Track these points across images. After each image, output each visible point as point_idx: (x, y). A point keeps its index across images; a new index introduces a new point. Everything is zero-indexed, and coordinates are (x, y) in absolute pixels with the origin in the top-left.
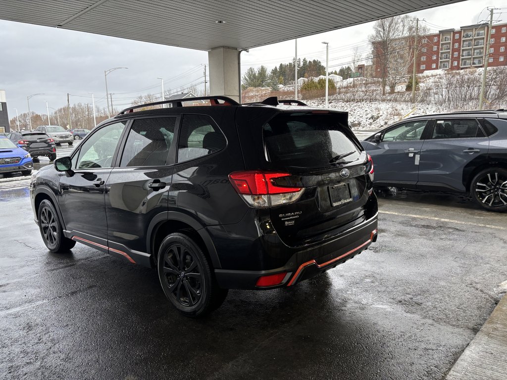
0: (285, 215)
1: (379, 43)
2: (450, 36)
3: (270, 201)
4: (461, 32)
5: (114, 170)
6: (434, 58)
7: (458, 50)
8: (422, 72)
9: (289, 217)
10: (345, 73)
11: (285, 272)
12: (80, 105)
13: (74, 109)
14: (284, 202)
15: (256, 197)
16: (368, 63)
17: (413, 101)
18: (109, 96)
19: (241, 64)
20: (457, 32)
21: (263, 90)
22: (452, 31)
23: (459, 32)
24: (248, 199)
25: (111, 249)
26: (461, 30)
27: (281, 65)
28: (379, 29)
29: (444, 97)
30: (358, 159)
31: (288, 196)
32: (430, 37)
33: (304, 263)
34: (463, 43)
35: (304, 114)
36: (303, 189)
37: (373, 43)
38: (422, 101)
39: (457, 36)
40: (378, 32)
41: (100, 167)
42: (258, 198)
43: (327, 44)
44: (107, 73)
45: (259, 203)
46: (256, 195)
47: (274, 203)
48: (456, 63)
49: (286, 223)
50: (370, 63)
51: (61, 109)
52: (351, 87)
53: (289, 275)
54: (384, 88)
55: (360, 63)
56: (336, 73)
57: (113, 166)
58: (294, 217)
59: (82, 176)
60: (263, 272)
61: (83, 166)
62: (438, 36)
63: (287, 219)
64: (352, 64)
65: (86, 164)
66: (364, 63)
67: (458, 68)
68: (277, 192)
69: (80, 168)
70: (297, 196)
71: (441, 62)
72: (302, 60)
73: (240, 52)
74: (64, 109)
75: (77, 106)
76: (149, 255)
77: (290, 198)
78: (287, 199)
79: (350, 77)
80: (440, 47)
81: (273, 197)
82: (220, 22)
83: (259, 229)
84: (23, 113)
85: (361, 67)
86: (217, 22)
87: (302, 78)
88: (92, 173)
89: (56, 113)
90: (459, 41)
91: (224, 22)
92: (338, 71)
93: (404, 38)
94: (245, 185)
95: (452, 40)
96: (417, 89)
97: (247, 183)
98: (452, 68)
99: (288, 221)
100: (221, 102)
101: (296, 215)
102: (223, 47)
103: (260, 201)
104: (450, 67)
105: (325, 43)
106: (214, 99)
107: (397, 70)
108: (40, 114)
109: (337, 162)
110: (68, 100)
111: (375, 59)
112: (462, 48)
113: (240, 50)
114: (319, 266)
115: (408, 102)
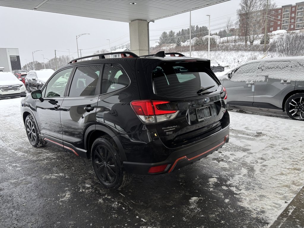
0: (166, 128)
1: (244, 15)
2: (289, 9)
3: (156, 119)
4: (296, 6)
5: (65, 98)
6: (279, 23)
7: (294, 18)
8: (271, 32)
9: (169, 129)
10: (222, 34)
11: (166, 164)
12: (63, 57)
13: (60, 59)
14: (165, 119)
15: (147, 117)
16: (236, 27)
17: (264, 50)
18: (79, 51)
19: (149, 30)
20: (294, 7)
21: (171, 46)
22: (291, 6)
23: (295, 7)
24: (142, 118)
25: (65, 147)
26: (296, 5)
27: (183, 30)
28: (244, 5)
29: (284, 48)
30: (216, 90)
31: (168, 116)
32: (277, 10)
33: (178, 158)
34: (297, 14)
35: (180, 62)
36: (178, 112)
37: (240, 15)
38: (270, 50)
39: (294, 9)
40: (243, 7)
41: (59, 96)
42: (149, 117)
43: (210, 16)
44: (77, 37)
45: (149, 121)
46: (147, 115)
47: (158, 121)
48: (292, 27)
49: (167, 133)
50: (238, 27)
51: (52, 59)
52: (225, 43)
53: (169, 166)
54: (246, 42)
55: (232, 27)
56: (216, 34)
57: (65, 96)
58: (172, 129)
59: (49, 102)
60: (153, 164)
61: (49, 95)
62: (281, 9)
63: (167, 130)
64: (226, 28)
65: (51, 94)
66: (234, 27)
67: (294, 29)
68: (161, 114)
69: (47, 97)
70: (174, 116)
71: (283, 26)
72: (195, 27)
73: (149, 22)
74: (54, 59)
75: (61, 58)
76: (86, 151)
77: (170, 117)
78: (167, 118)
79: (225, 36)
80: (283, 16)
81: (158, 117)
82: (133, 4)
83: (149, 137)
84: (30, 62)
85: (232, 30)
86: (131, 4)
87: (195, 38)
88: (54, 100)
89: (49, 61)
90: (295, 12)
91: (135, 4)
92: (218, 33)
93: (260, 11)
94: (140, 109)
95: (290, 11)
96: (268, 42)
97: (141, 108)
98: (291, 29)
99: (168, 131)
100: (128, 55)
101: (174, 128)
102: (138, 20)
103: (150, 119)
104: (289, 29)
105: (208, 16)
106: (124, 53)
107: (254, 31)
108: (40, 62)
109: (202, 93)
110: (55, 54)
111: (241, 25)
112: (297, 17)
113: (149, 21)
114: (189, 159)
115: (261, 51)
